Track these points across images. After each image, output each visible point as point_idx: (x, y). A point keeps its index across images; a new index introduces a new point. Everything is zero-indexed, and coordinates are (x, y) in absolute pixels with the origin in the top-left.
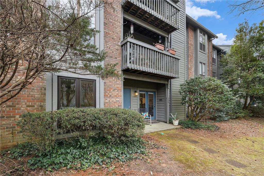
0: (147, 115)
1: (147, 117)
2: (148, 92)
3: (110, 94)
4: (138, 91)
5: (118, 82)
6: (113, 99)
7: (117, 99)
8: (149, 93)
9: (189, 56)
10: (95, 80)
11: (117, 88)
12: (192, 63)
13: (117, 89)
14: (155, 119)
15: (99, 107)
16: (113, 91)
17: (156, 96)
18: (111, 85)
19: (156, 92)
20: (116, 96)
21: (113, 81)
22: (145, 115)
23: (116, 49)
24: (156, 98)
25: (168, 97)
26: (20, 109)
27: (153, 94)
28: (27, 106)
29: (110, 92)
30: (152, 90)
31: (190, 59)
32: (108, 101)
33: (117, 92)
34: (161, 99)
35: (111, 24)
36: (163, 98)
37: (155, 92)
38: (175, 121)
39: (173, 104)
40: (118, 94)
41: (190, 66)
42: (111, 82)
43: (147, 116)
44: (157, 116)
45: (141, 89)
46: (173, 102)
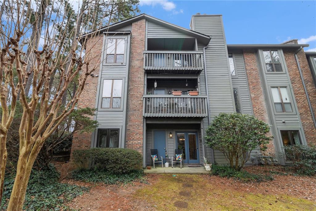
1: (180, 160)
3: (133, 137)
4: (174, 133)
5: (140, 128)
6: (135, 141)
7: (138, 141)
8: (189, 134)
10: (119, 129)
11: (139, 132)
13: (139, 134)
14: (199, 163)
15: (120, 148)
16: (136, 135)
18: (134, 131)
20: (137, 139)
21: (136, 128)
22: (178, 156)
23: (139, 104)
24: (199, 139)
26: (82, 148)
27: (195, 134)
28: (85, 147)
29: (133, 136)
32: (131, 143)
33: (139, 136)
35: (136, 88)
40: (140, 138)
42: (134, 128)
44: (200, 159)
45: (178, 130)
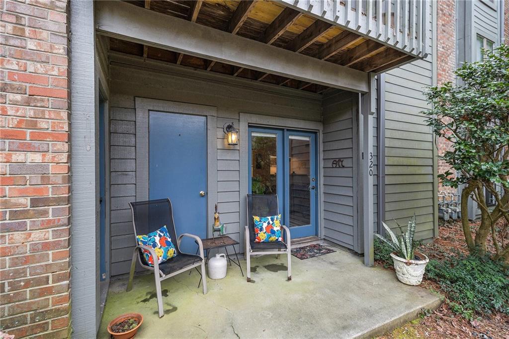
0: (277, 228)
1: (273, 238)
2: (286, 132)
4: (243, 127)
8: (290, 137)
9: (440, 15)
12: (448, 39)
14: (317, 234)
17: (321, 149)
19: (321, 133)
22: (265, 225)
24: (321, 156)
25: (371, 149)
27: (307, 139)
30: (301, 125)
31: (443, 25)
34: (340, 160)
36: (348, 154)
37: (315, 133)
38: (408, 264)
39: (388, 180)
41: (441, 49)
43: (273, 232)
44: (322, 223)
45: (255, 120)
46: (388, 170)
